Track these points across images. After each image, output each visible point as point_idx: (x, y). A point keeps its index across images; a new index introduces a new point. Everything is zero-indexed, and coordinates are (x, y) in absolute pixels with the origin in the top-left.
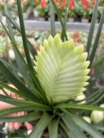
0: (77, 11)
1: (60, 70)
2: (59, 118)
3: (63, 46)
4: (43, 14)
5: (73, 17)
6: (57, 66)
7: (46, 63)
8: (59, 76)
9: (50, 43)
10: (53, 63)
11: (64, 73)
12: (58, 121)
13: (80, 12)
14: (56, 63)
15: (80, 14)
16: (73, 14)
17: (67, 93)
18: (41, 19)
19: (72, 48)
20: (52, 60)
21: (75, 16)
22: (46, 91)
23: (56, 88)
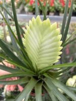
0: (57, 8)
1: (42, 43)
2: (43, 82)
3: (42, 24)
4: (31, 10)
5: (53, 12)
6: (39, 40)
7: (31, 38)
8: (41, 48)
9: (33, 23)
10: (36, 38)
11: (44, 46)
12: (42, 84)
13: (58, 8)
14: (38, 38)
15: (58, 10)
16: (53, 10)
17: (47, 61)
18: (30, 13)
19: (49, 25)
20: (35, 36)
21: (55, 11)
22: (32, 61)
23: (39, 58)
